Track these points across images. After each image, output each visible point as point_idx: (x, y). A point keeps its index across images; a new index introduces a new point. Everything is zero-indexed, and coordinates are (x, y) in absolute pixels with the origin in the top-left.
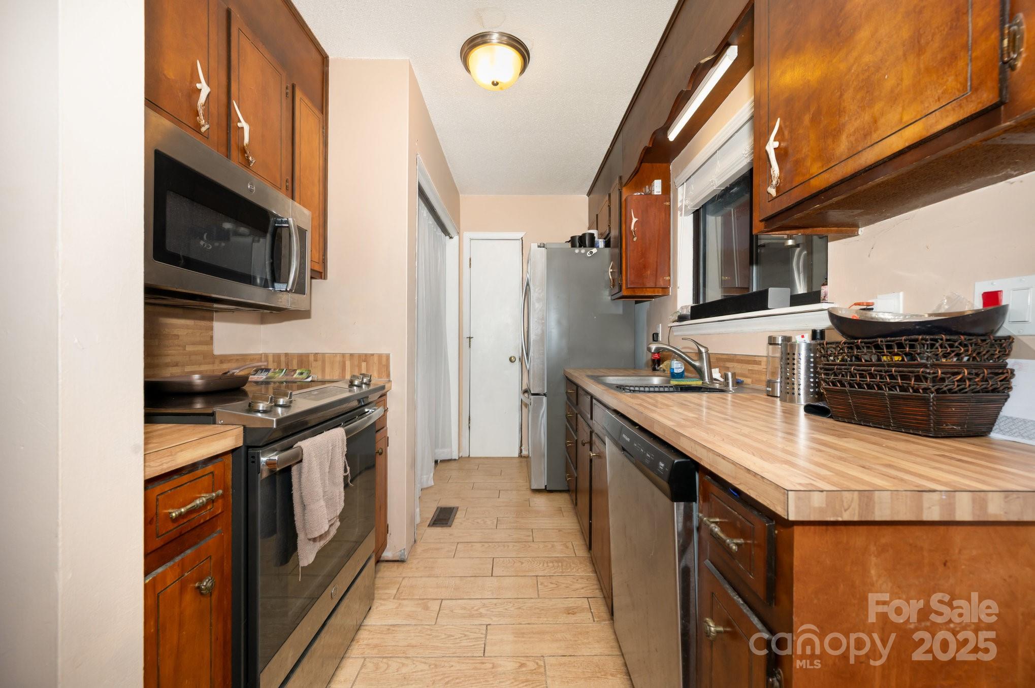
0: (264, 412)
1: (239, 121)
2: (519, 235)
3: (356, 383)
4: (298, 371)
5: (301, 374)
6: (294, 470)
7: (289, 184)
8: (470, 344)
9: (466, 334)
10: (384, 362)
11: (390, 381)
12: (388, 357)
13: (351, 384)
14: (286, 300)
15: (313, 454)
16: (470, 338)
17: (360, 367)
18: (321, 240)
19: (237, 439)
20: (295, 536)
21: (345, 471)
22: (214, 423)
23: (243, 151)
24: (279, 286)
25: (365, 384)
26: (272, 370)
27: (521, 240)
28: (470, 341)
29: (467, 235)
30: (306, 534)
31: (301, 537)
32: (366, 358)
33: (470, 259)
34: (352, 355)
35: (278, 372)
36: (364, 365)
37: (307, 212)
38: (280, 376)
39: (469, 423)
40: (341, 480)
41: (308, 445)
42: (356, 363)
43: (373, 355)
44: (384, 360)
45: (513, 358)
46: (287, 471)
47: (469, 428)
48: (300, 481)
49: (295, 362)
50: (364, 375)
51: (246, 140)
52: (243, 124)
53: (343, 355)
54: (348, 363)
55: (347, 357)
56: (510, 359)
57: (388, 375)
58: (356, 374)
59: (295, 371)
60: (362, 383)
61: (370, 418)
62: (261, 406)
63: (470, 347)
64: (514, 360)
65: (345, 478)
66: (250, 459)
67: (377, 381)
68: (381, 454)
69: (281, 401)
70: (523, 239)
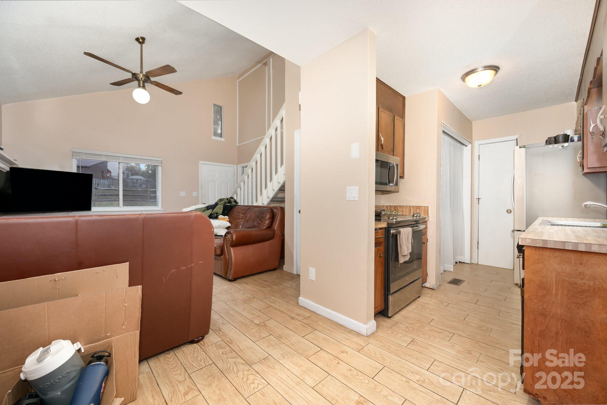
0: (392, 219)
1: (381, 138)
2: (515, 137)
3: (415, 215)
4: (394, 212)
5: (395, 212)
6: (398, 235)
7: (393, 150)
8: (479, 202)
9: (476, 196)
10: (426, 210)
11: (428, 217)
12: (428, 207)
13: (413, 216)
14: (393, 189)
15: (403, 233)
16: (479, 199)
17: (416, 211)
18: (402, 165)
19: (386, 225)
20: (398, 254)
21: (412, 241)
22: (381, 221)
23: (382, 145)
24: (391, 184)
25: (418, 216)
26: (386, 211)
27: (516, 140)
28: (479, 201)
29: (476, 143)
30: (401, 254)
31: (400, 255)
32: (419, 207)
33: (479, 156)
34: (413, 206)
35: (388, 212)
36: (418, 210)
37: (398, 158)
38: (389, 213)
39: (478, 245)
40: (411, 243)
41: (402, 230)
42: (415, 209)
43: (422, 206)
44: (426, 208)
45: (509, 211)
46: (396, 235)
47: (478, 248)
48: (400, 240)
49: (393, 209)
50: (418, 213)
51: (383, 143)
52: (382, 139)
53: (410, 206)
54: (412, 209)
55: (412, 207)
56: (507, 211)
57: (428, 215)
58: (415, 212)
59: (393, 212)
60: (417, 216)
61: (419, 228)
62: (391, 218)
63: (479, 204)
64: (510, 211)
65: (412, 243)
66: (389, 231)
67: (423, 216)
68: (424, 243)
69: (395, 218)
70: (518, 139)
